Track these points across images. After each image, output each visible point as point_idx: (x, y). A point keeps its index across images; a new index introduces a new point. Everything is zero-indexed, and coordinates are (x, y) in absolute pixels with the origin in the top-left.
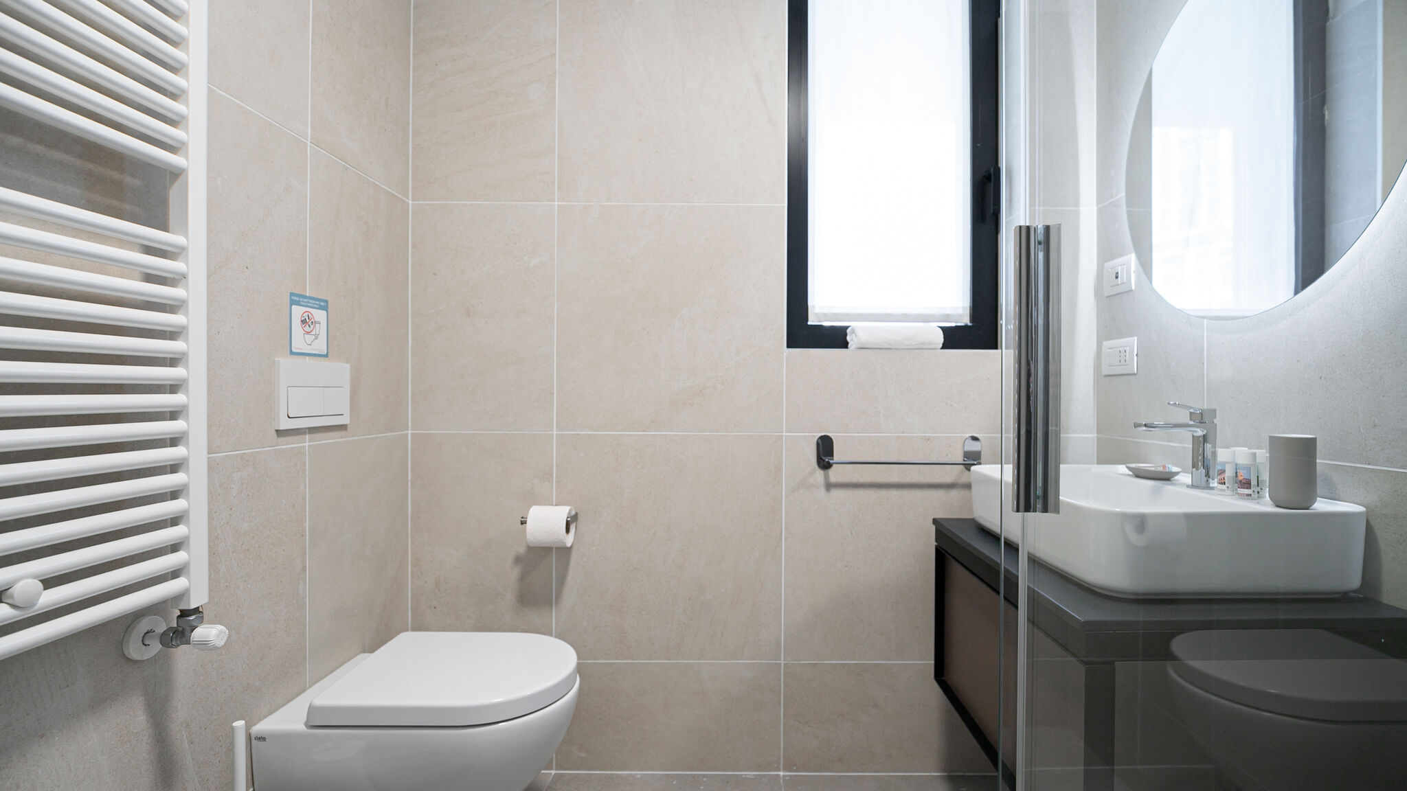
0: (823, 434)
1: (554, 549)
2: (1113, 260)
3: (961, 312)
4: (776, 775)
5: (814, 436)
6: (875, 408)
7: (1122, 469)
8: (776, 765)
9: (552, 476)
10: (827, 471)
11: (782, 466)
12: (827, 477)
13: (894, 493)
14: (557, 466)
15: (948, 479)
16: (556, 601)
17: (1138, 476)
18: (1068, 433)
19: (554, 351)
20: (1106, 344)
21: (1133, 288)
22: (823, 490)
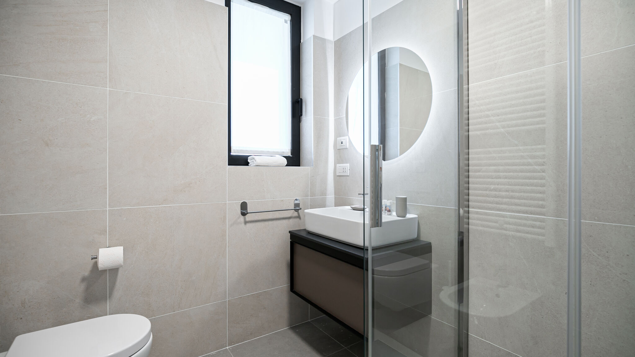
0: (243, 201)
1: (108, 270)
2: (340, 137)
3: (288, 151)
4: (226, 349)
5: (240, 202)
6: (263, 189)
7: (349, 207)
8: (225, 345)
9: (106, 232)
10: (245, 216)
11: (226, 216)
12: (245, 219)
13: (270, 222)
14: (109, 226)
15: (289, 216)
16: (109, 297)
17: (354, 210)
18: (326, 196)
19: (107, 166)
20: (338, 165)
21: (348, 148)
22: (243, 224)
